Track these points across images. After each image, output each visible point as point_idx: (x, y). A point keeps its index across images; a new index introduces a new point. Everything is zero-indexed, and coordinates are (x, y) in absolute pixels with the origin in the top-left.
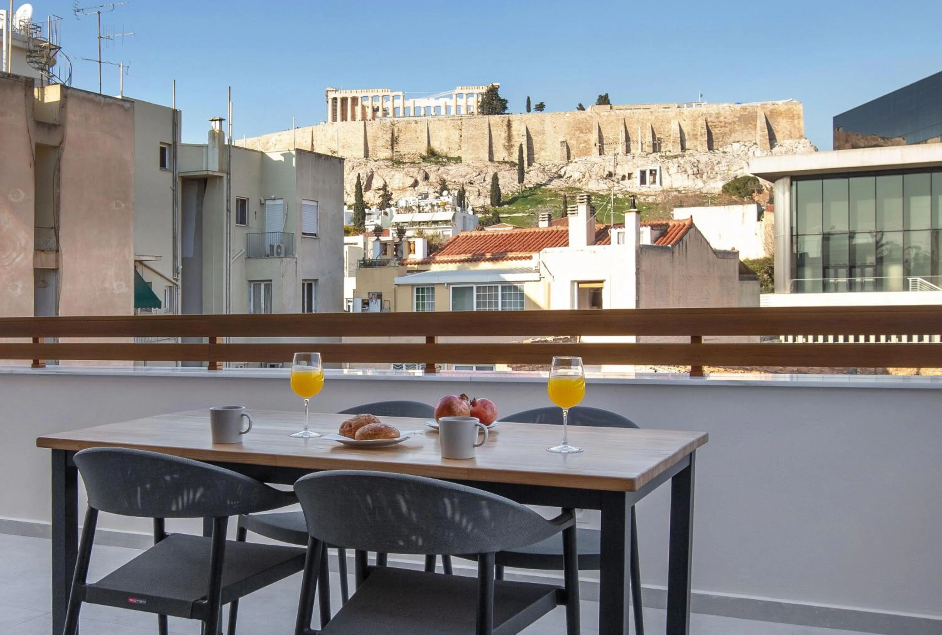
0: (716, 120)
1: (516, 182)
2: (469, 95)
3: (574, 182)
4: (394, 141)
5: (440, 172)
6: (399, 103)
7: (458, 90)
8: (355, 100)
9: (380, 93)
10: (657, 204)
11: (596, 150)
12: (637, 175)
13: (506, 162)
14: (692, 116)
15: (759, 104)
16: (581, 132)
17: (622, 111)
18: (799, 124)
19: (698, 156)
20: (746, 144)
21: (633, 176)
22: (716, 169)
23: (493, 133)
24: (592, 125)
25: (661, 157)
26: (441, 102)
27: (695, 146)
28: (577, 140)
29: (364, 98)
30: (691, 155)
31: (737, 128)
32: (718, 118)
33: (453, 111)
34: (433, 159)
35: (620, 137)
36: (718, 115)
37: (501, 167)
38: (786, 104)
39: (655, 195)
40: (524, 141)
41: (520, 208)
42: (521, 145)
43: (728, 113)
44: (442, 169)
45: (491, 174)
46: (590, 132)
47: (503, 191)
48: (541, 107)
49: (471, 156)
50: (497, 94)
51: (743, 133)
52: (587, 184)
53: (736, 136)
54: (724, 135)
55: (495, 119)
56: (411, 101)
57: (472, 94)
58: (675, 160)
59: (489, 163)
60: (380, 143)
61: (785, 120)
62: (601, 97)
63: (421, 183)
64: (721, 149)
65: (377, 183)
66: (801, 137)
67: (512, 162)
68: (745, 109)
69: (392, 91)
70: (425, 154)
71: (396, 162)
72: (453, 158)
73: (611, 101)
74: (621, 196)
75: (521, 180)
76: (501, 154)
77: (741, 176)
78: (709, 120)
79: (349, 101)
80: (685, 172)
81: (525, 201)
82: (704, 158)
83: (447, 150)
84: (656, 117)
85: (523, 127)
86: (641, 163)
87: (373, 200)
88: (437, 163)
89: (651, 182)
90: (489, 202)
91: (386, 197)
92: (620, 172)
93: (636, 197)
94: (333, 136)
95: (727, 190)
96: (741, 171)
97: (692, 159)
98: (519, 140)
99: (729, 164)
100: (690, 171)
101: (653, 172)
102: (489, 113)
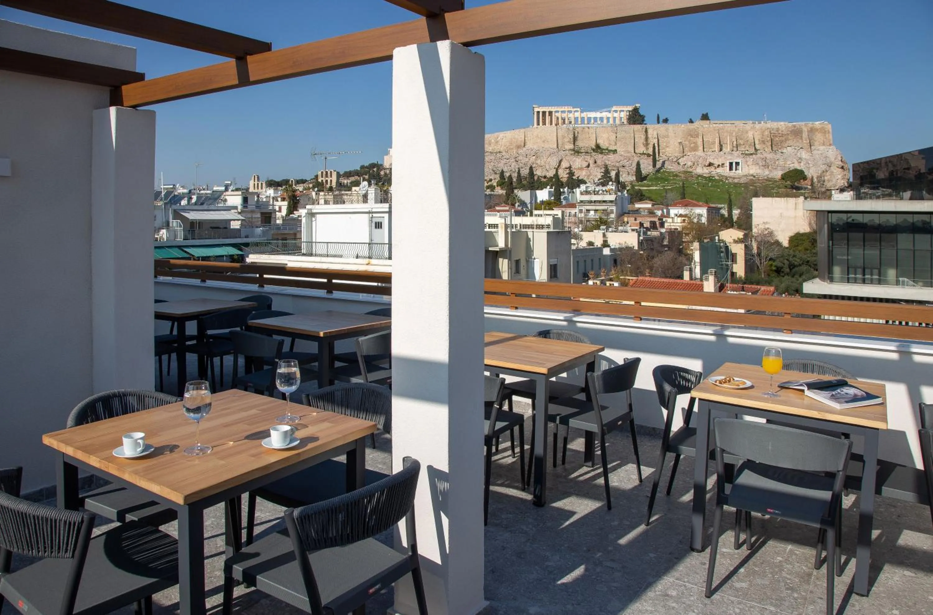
1: (651, 167)
2: (621, 111)
3: (688, 168)
4: (575, 139)
5: (604, 159)
6: (577, 115)
7: (614, 108)
8: (550, 113)
9: (566, 109)
10: (741, 184)
11: (701, 148)
12: (728, 165)
13: (645, 154)
14: (761, 129)
15: (803, 123)
16: (692, 137)
17: (717, 125)
18: (829, 136)
19: (765, 155)
20: (796, 148)
21: (725, 165)
22: (777, 163)
23: (636, 136)
24: (698, 133)
25: (742, 154)
26: (605, 114)
27: (764, 148)
28: (689, 142)
29: (556, 111)
30: (761, 153)
31: (790, 137)
32: (777, 131)
33: (611, 121)
34: (599, 151)
35: (716, 140)
36: (778, 130)
37: (642, 157)
38: (820, 124)
39: (739, 178)
40: (655, 141)
41: (654, 183)
42: (654, 144)
43: (784, 128)
44: (605, 157)
45: (636, 161)
47: (643, 172)
48: (666, 121)
49: (622, 150)
50: (638, 112)
51: (793, 141)
52: (695, 169)
53: (790, 142)
54: (782, 142)
55: (638, 127)
56: (585, 113)
57: (623, 111)
58: (751, 156)
59: (635, 155)
60: (566, 140)
61: (820, 134)
62: (703, 115)
63: (591, 165)
64: (780, 151)
65: (565, 164)
66: (830, 145)
67: (648, 154)
68: (795, 126)
69: (573, 108)
70: (594, 147)
71: (577, 152)
72: (611, 150)
73: (710, 118)
74: (717, 178)
75: (654, 165)
76: (641, 149)
77: (793, 168)
78: (772, 132)
79: (547, 114)
80: (758, 164)
81: (657, 179)
82: (769, 156)
83: (607, 145)
84: (739, 129)
85: (655, 133)
86: (730, 157)
87: (563, 175)
88: (601, 153)
89: (736, 169)
90: (635, 179)
91: (571, 174)
92: (716, 163)
93: (726, 179)
94: (538, 135)
95: (784, 177)
96: (793, 165)
97: (762, 156)
98: (653, 141)
99: (785, 160)
100: (761, 164)
101: (737, 164)
102: (634, 123)
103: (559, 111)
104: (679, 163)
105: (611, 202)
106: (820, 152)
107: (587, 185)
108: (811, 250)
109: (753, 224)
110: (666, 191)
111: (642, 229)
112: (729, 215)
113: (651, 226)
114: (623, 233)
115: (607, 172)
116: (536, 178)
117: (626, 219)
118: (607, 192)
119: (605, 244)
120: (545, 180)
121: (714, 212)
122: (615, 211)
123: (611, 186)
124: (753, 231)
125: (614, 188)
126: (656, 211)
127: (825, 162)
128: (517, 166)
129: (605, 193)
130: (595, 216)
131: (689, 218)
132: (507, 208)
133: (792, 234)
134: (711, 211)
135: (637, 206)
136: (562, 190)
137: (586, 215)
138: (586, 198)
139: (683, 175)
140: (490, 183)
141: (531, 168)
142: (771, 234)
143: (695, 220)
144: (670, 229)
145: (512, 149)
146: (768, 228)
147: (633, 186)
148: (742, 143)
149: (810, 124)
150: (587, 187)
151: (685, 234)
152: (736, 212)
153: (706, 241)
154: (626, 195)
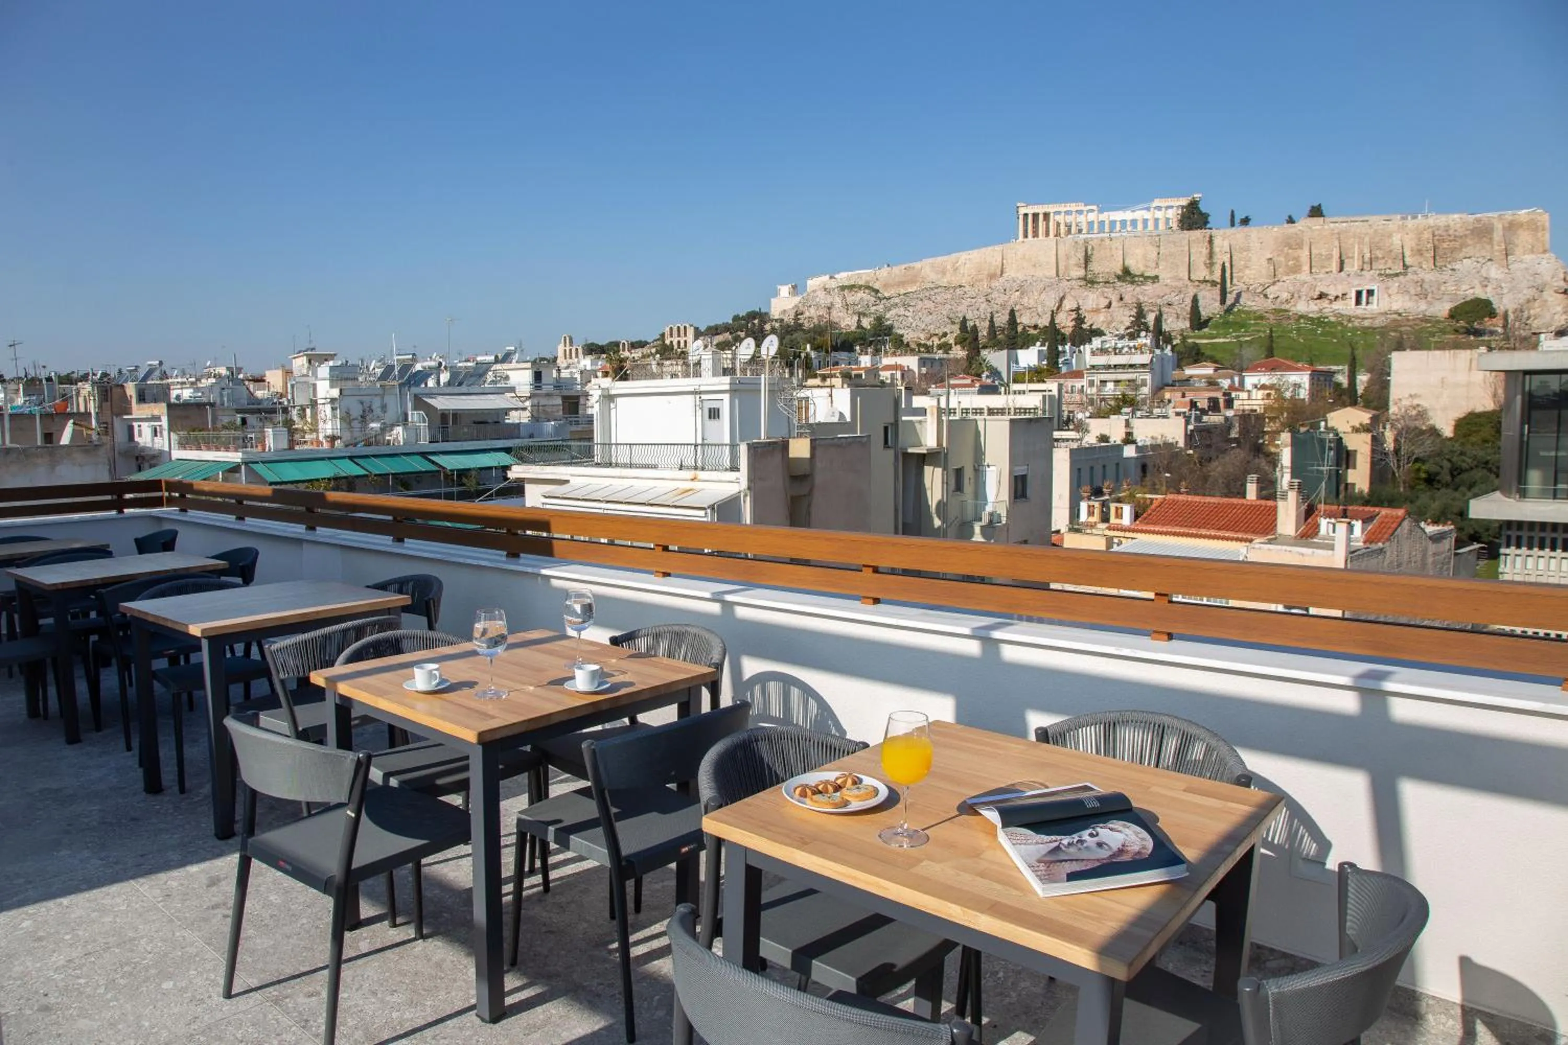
0: (1444, 234)
1: (1218, 304)
2: (1167, 208)
3: (1282, 303)
4: (1087, 259)
5: (1135, 293)
6: (1092, 217)
7: (1157, 203)
8: (1046, 216)
9: (1073, 207)
10: (1375, 329)
11: (1306, 268)
12: (1353, 295)
13: (1207, 282)
14: (1417, 229)
15: (1496, 215)
16: (1291, 248)
17: (1337, 225)
18: (1543, 236)
19: (1422, 275)
20: (1480, 260)
21: (1347, 296)
22: (1443, 288)
23: (1192, 251)
24: (1302, 241)
25: (1380, 275)
26: (1139, 215)
27: (1419, 263)
28: (1285, 257)
29: (1059, 213)
30: (1415, 273)
31: (1469, 242)
32: (1447, 231)
33: (1150, 225)
34: (1128, 279)
35: (1334, 253)
36: (1447, 228)
37: (1203, 286)
38: (1528, 214)
39: (1371, 318)
40: (1226, 258)
41: (1221, 332)
42: (1224, 263)
43: (1458, 225)
44: (1138, 289)
45: (1192, 294)
46: (1302, 248)
47: (1203, 313)
48: (1246, 221)
49: (1169, 275)
50: (1198, 208)
51: (1475, 247)
52: (1295, 305)
53: (1467, 251)
54: (1453, 250)
55: (1197, 234)
56: (1106, 213)
57: (1172, 207)
58: (1395, 279)
59: (1189, 283)
60: (1073, 261)
61: (1526, 233)
62: (1313, 207)
63: (1114, 304)
64: (1449, 266)
65: (1069, 304)
66: (1545, 251)
67: (1213, 281)
68: (1478, 221)
69: (1086, 205)
70: (1120, 273)
71: (1090, 282)
72: (1149, 277)
73: (1325, 212)
74: (1333, 319)
75: (1223, 301)
76: (1201, 273)
77: (1472, 297)
78: (1436, 233)
79: (1041, 217)
80: (1408, 292)
81: (1226, 324)
82: (1429, 277)
83: (1142, 269)
84: (1376, 231)
85: (1226, 244)
86: (1356, 282)
87: (1066, 322)
88: (1132, 283)
89: (1368, 303)
90: (1188, 325)
91: (1080, 320)
92: (1332, 292)
93: (1349, 321)
94: (1024, 255)
95: (1454, 314)
96: (1471, 291)
97: (1415, 278)
98: (1221, 257)
99: (1458, 283)
100: (1413, 292)
101: (1370, 293)
102: (1190, 228)
103: (1060, 213)
104: (1266, 296)
105: (1143, 366)
106: (1523, 266)
107: (1104, 338)
108: (1493, 442)
109: (1391, 398)
110: (1241, 344)
111: (1193, 412)
112: (1350, 384)
113: (1209, 407)
114: (1160, 420)
115: (1140, 314)
116: (1020, 329)
117: (1167, 396)
118: (1136, 349)
119: (1129, 439)
120: (1035, 332)
121: (1322, 378)
122: (1149, 382)
123: (1145, 340)
124: (1391, 411)
125: (1148, 342)
126: (1220, 380)
127: (1532, 284)
128: (989, 310)
129: (1133, 350)
130: (1115, 390)
131: (1278, 390)
132: (968, 381)
133: (1460, 414)
134: (1316, 377)
135: (1189, 371)
136: (1060, 348)
137: (1099, 390)
138: (1101, 360)
139: (1272, 317)
140: (943, 340)
141: (1012, 313)
142: (1422, 414)
143: (1288, 395)
144: (1243, 411)
145: (981, 280)
146: (1418, 405)
147: (1184, 338)
148: (1380, 256)
149: (1508, 215)
150: (1103, 342)
151: (1269, 418)
152: (1363, 379)
153: (1303, 430)
154: (1170, 354)
